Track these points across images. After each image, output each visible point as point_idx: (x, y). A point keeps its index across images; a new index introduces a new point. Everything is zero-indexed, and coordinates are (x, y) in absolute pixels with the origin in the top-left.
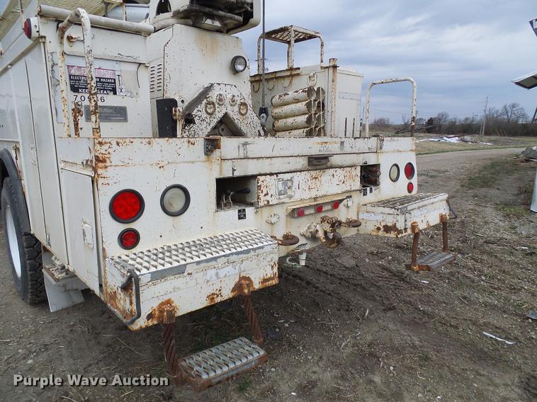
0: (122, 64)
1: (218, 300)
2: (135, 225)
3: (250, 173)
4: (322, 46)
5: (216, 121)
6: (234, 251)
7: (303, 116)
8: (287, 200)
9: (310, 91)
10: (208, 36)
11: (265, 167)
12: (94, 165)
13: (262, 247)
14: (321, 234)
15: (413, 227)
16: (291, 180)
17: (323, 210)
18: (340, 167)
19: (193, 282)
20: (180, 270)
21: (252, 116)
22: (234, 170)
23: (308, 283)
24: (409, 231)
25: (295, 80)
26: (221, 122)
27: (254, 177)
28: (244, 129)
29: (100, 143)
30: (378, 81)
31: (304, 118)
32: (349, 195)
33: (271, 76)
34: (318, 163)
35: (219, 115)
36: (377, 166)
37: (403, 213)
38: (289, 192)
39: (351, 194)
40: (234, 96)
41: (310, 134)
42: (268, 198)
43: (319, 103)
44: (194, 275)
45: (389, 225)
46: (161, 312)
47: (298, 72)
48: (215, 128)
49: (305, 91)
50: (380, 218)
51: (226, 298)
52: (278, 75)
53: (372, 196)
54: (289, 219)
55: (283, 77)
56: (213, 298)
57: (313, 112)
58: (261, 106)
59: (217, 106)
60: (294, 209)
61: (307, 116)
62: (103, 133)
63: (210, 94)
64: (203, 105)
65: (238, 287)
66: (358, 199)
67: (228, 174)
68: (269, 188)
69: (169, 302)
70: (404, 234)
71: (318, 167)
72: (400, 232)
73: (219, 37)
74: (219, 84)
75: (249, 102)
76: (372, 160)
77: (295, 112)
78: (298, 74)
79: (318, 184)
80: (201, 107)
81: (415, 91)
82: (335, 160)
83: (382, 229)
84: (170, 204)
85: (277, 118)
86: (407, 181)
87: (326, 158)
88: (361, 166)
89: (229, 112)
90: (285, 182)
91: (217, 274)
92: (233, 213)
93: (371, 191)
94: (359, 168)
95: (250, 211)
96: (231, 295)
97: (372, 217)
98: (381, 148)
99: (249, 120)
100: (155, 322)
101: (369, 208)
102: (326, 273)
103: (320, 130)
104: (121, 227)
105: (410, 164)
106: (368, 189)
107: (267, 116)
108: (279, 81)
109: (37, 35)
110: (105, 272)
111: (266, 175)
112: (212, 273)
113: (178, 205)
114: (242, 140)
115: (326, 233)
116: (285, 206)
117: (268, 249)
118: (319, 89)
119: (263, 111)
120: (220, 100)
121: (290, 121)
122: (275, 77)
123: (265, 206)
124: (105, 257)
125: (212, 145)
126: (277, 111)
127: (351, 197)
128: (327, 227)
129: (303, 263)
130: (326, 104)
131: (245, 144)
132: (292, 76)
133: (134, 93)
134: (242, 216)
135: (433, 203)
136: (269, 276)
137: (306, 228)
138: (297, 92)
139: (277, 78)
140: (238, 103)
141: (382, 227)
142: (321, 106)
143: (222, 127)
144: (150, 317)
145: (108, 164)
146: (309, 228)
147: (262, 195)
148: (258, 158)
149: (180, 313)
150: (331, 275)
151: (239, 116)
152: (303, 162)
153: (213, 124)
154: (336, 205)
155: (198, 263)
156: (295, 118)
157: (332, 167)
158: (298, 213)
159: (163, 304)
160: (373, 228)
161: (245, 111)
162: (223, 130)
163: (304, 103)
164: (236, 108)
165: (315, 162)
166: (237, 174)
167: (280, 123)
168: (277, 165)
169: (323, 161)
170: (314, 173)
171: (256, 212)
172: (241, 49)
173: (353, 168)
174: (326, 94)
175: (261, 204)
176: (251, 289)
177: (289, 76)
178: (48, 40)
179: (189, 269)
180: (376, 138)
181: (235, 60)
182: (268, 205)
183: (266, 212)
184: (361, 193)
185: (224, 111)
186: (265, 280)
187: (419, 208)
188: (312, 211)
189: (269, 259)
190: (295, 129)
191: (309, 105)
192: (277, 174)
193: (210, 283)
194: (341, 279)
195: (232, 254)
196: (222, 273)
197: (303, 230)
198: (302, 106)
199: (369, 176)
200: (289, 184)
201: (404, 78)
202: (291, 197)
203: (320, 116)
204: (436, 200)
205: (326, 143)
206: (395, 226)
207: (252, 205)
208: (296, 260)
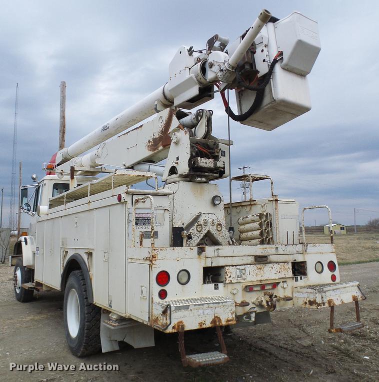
0: (157, 210)
1: (204, 326)
2: (165, 288)
3: (221, 264)
4: (272, 184)
5: (202, 235)
6: (212, 302)
7: (258, 231)
8: (243, 281)
9: (261, 216)
10: (198, 186)
11: (229, 261)
12: (151, 259)
13: (226, 302)
14: (264, 303)
15: (330, 302)
16: (244, 269)
17: (266, 288)
18: (277, 263)
19: (192, 315)
20: (187, 308)
21: (225, 232)
22: (212, 263)
23: (271, 354)
24: (327, 305)
25: (253, 208)
26: (206, 236)
27: (223, 267)
28: (220, 240)
29: (154, 250)
30: (307, 207)
31: (258, 232)
32: (284, 280)
33: (238, 205)
34: (261, 260)
35: (205, 232)
36: (304, 263)
37: (319, 292)
38: (244, 276)
39: (286, 280)
40: (213, 220)
41: (262, 243)
42: (231, 279)
43: (268, 222)
44: (193, 311)
45: (312, 300)
46: (178, 326)
47: (254, 202)
48: (202, 239)
49: (258, 216)
50: (306, 295)
51: (208, 326)
52: (243, 204)
53: (302, 282)
54: (245, 292)
55: (246, 206)
56: (201, 325)
57: (264, 228)
58: (230, 226)
59: (203, 226)
60: (246, 286)
61: (260, 231)
62: (155, 245)
63: (200, 220)
64: (195, 227)
65: (214, 321)
66: (291, 283)
67: (209, 265)
68: (231, 274)
69: (181, 322)
70: (323, 307)
71: (262, 262)
72: (319, 305)
73: (205, 185)
74: (205, 214)
75: (223, 222)
76: (300, 259)
77: (253, 229)
78: (255, 204)
79: (262, 272)
80: (194, 228)
81: (330, 214)
82: (272, 258)
83: (308, 303)
84: (181, 279)
85: (242, 232)
86: (331, 274)
87: (266, 257)
88: (292, 263)
89: (211, 230)
90: (241, 271)
91: (203, 312)
92: (212, 285)
93: (301, 279)
94: (290, 264)
95: (220, 285)
96: (210, 325)
97: (301, 295)
98: (306, 251)
99: (224, 234)
100: (176, 331)
101: (299, 289)
102: (286, 349)
103: (269, 240)
104: (160, 288)
105: (332, 261)
106: (299, 277)
107: (234, 232)
108: (244, 207)
109: (124, 201)
110: (152, 309)
111: (229, 266)
112: (201, 311)
113: (184, 280)
114: (216, 247)
115: (267, 302)
116: (241, 284)
117: (229, 303)
118: (267, 214)
119: (231, 229)
120: (205, 223)
121: (250, 234)
122: (240, 205)
123: (229, 283)
124: (152, 302)
125: (201, 250)
126: (242, 227)
127: (286, 281)
128: (268, 298)
129: (253, 319)
130: (272, 223)
131: (218, 249)
132: (251, 205)
133: (162, 223)
134: (216, 288)
135: (345, 288)
136: (230, 318)
137: (255, 299)
138: (253, 216)
139: (242, 206)
140: (216, 224)
141: (307, 302)
142: (270, 224)
143: (206, 238)
144: (174, 327)
145: (156, 259)
146: (257, 299)
147: (227, 277)
148: (225, 257)
149: (186, 329)
150: (290, 350)
151: (217, 232)
152: (252, 259)
153: (201, 238)
154: (275, 285)
155: (195, 305)
156: (253, 232)
157: (270, 263)
158: (249, 289)
159: (179, 323)
160: (302, 303)
161: (220, 228)
162: (207, 240)
163: (258, 223)
164: (215, 227)
165: (259, 259)
166: (213, 265)
167: (244, 235)
168: (236, 261)
169: (264, 259)
170: (259, 266)
171: (225, 286)
172: (218, 191)
173: (286, 264)
174: (272, 216)
175: (227, 282)
176: (221, 324)
177: (249, 205)
178: (128, 203)
179: (191, 308)
180: (301, 245)
181: (214, 198)
182: (231, 283)
183: (230, 286)
184: (293, 279)
185: (207, 229)
186: (228, 321)
187: (333, 290)
188: (259, 288)
189: (230, 309)
190: (253, 239)
191: (261, 225)
192: (236, 266)
193: (200, 316)
194: (297, 353)
195: (211, 303)
196: (206, 312)
197: (254, 300)
198: (256, 225)
199: (299, 269)
200: (243, 271)
201: (322, 206)
202: (245, 279)
203: (268, 231)
204: (347, 285)
205: (266, 248)
206: (315, 300)
207: (222, 282)
208: (250, 318)
